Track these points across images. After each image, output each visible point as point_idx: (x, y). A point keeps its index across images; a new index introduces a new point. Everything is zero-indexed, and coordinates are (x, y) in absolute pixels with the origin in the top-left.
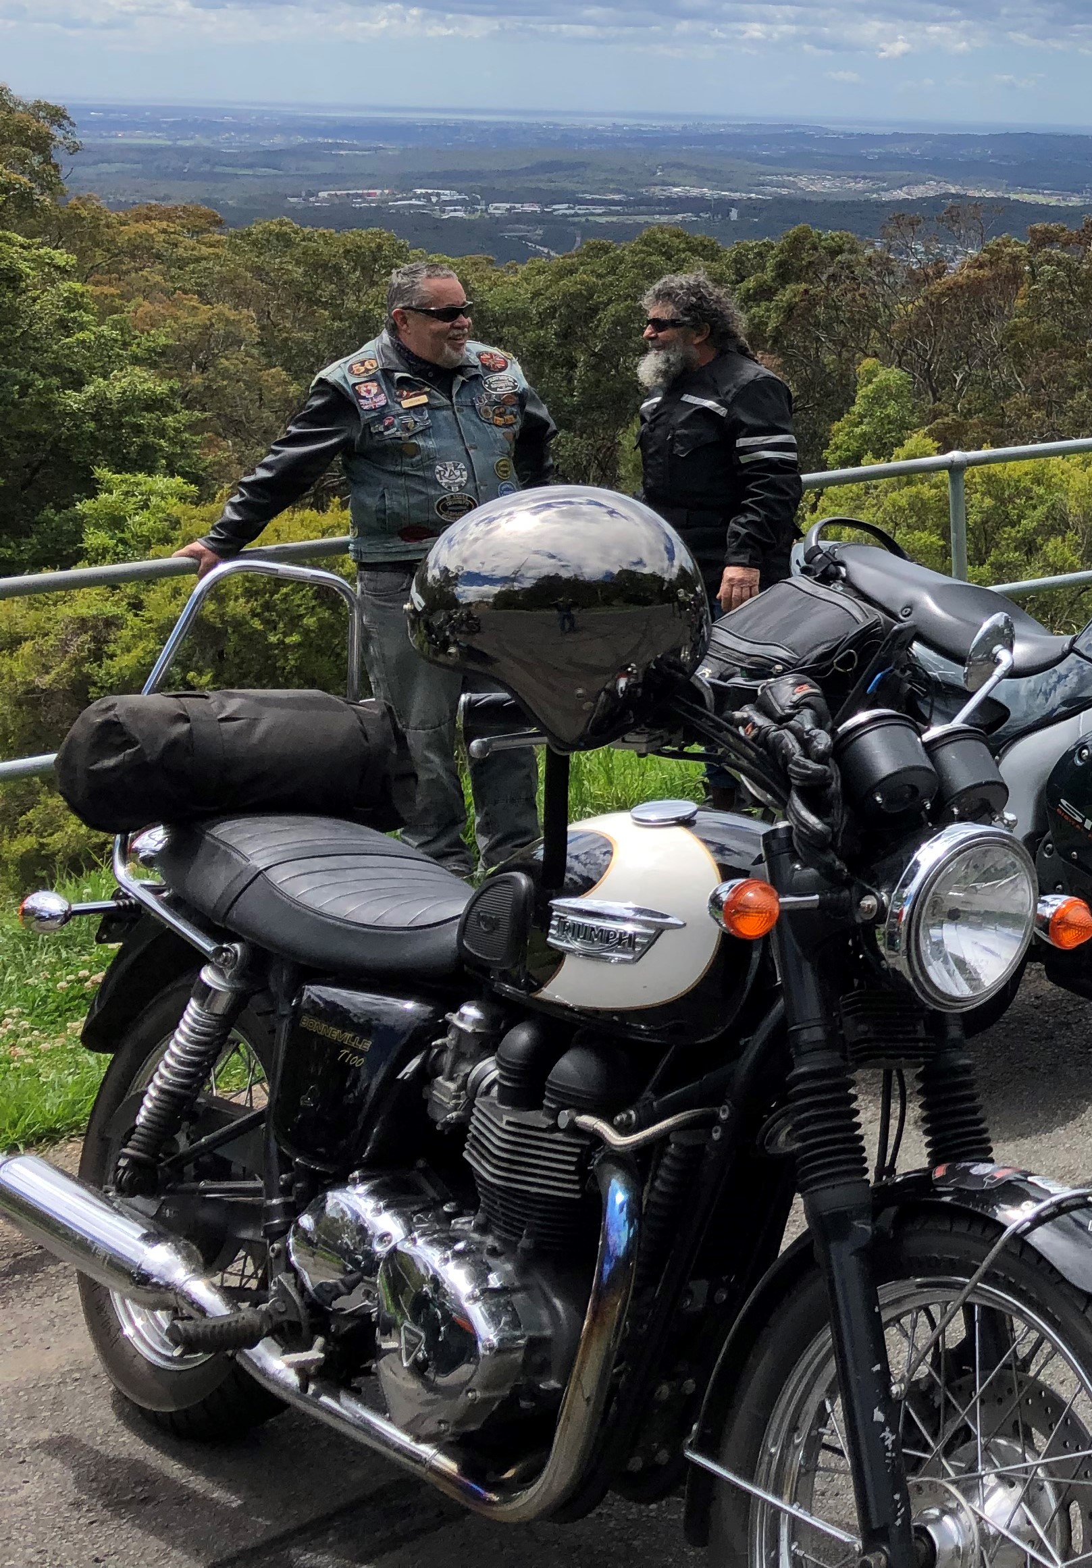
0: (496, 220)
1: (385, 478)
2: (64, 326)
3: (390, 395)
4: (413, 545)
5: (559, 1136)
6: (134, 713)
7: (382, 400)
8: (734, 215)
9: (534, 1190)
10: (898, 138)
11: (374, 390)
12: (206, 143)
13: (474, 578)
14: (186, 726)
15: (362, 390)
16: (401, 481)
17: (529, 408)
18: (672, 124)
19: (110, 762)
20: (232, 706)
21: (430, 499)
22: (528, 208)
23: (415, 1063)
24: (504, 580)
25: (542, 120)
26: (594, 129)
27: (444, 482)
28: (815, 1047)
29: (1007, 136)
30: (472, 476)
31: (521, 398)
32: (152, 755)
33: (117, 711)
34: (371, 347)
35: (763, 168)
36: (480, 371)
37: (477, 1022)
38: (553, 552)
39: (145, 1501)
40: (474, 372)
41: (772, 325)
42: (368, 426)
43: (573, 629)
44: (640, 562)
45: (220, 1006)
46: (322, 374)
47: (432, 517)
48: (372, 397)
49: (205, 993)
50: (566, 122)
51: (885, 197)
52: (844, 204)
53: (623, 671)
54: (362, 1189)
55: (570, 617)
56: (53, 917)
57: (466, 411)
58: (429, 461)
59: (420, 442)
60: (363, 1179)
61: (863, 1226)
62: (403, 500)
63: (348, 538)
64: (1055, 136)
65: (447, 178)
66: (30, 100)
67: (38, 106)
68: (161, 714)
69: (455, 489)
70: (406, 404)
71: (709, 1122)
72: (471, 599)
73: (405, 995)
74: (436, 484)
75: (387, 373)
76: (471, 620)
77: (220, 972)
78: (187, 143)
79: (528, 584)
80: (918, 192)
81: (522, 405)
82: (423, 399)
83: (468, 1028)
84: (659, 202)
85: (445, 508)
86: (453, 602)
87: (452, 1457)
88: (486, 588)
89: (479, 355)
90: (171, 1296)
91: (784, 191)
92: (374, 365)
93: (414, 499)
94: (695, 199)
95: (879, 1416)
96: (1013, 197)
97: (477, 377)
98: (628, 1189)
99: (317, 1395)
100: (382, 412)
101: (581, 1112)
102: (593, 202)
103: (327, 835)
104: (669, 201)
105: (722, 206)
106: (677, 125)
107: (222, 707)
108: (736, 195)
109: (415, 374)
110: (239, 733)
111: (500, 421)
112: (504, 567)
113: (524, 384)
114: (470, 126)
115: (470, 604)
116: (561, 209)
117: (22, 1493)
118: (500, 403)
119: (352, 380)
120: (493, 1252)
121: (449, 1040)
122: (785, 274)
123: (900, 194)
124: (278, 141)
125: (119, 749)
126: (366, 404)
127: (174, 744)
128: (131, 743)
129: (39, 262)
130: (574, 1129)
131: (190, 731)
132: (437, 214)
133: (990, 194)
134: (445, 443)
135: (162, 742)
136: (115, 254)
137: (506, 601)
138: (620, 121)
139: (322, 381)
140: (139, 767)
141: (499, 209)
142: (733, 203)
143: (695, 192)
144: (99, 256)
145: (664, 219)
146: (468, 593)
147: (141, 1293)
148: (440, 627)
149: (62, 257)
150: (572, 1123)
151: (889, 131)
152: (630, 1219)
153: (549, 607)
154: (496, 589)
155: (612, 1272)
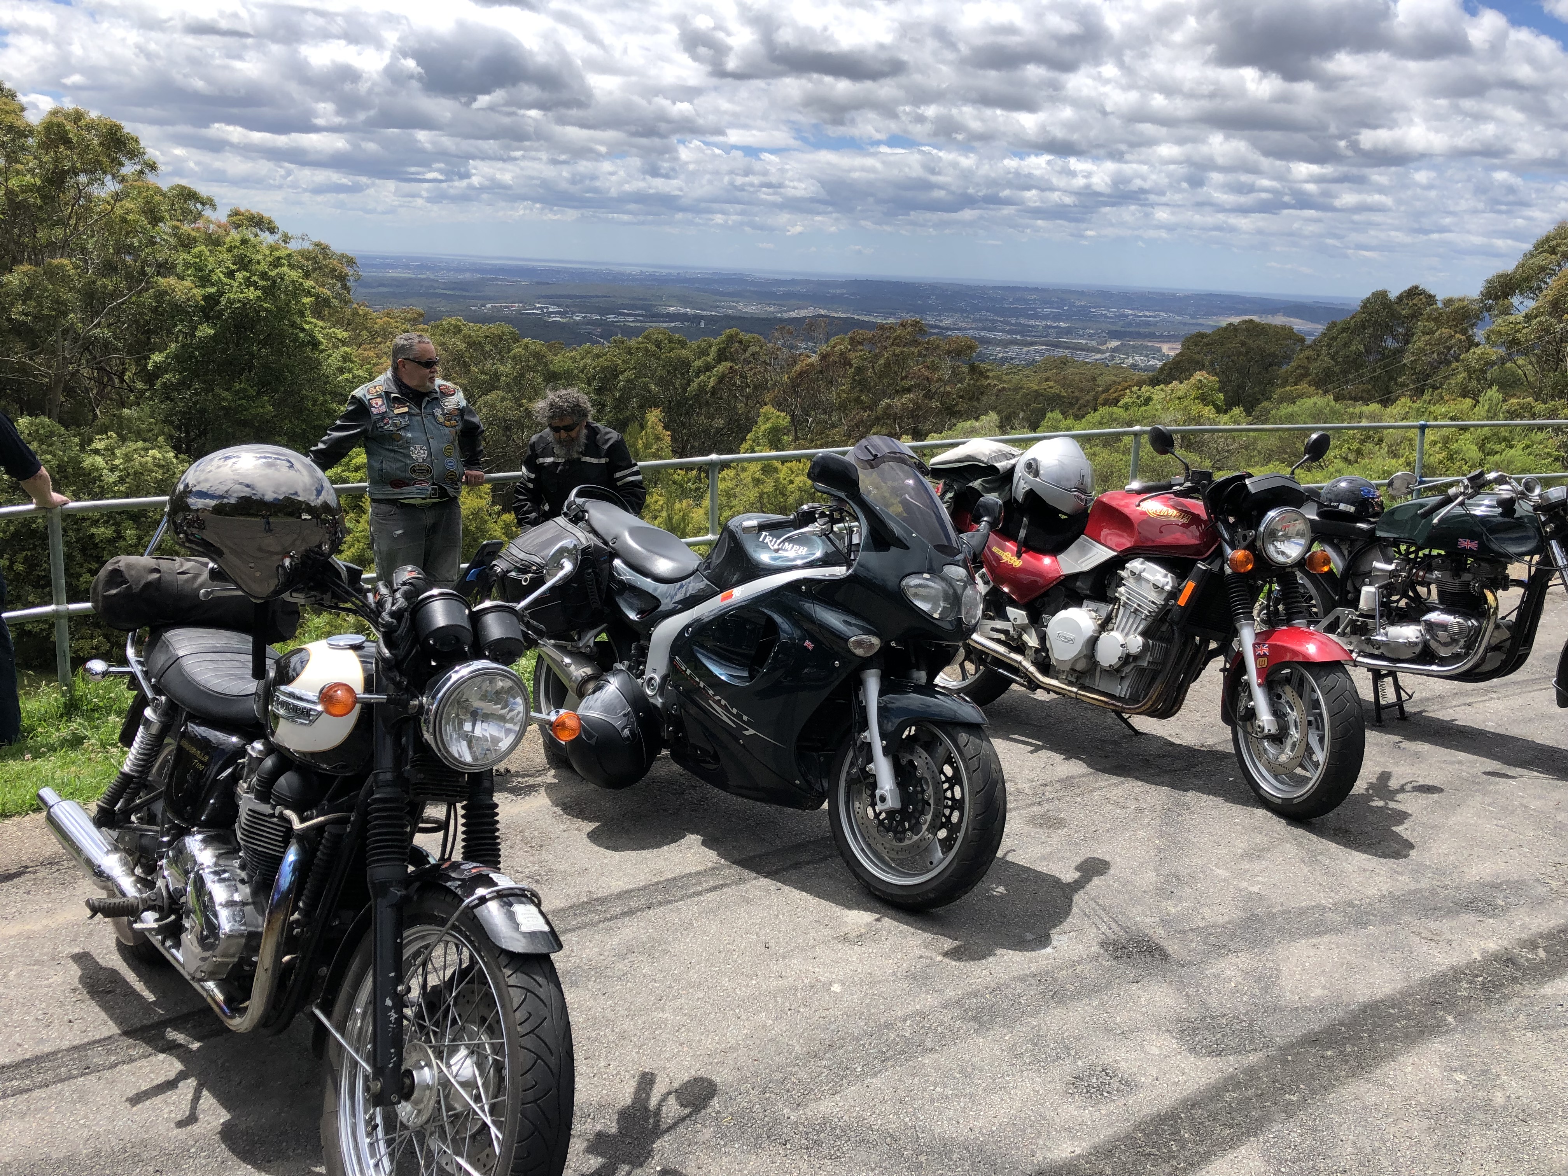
0: (577, 323)
1: (384, 452)
2: (341, 370)
3: (389, 407)
4: (397, 490)
5: (275, 820)
6: (129, 566)
7: (383, 409)
8: (702, 325)
9: (260, 849)
10: (793, 282)
11: (380, 403)
12: (432, 277)
13: (202, 494)
14: (158, 575)
15: (373, 402)
16: (392, 455)
17: (466, 417)
18: (672, 271)
19: (114, 592)
20: (188, 565)
21: (407, 465)
22: (593, 317)
23: (229, 770)
24: (222, 497)
25: (603, 267)
26: (630, 274)
27: (414, 456)
28: (387, 784)
29: (856, 282)
30: (430, 454)
31: (462, 412)
32: (136, 589)
33: (120, 564)
34: (380, 379)
35: (718, 298)
36: (438, 395)
37: (260, 752)
38: (247, 482)
39: (109, 992)
40: (435, 396)
41: (711, 384)
42: (375, 422)
43: (269, 530)
44: (296, 494)
45: (154, 730)
46: (353, 393)
47: (407, 476)
48: (378, 406)
49: (148, 723)
50: (616, 269)
51: (785, 316)
52: (763, 319)
53: (287, 554)
54: (199, 837)
55: (268, 523)
56: (97, 674)
57: (429, 417)
58: (408, 443)
59: (402, 433)
60: (199, 833)
61: (397, 892)
62: (393, 465)
63: (366, 484)
64: (882, 282)
65: (551, 299)
66: (339, 252)
67: (343, 256)
68: (144, 568)
69: (420, 460)
70: (396, 411)
71: (344, 821)
72: (199, 506)
73: (232, 733)
74: (410, 457)
75: (387, 394)
76: (199, 521)
77: (155, 711)
78: (422, 276)
79: (233, 501)
80: (803, 313)
81: (462, 416)
82: (406, 409)
83: (254, 755)
84: (663, 316)
85: (414, 471)
86: (187, 508)
87: (222, 991)
88: (207, 501)
89: (439, 387)
90: (110, 883)
91: (730, 311)
92: (381, 389)
93: (398, 465)
94: (682, 314)
95: (389, 1002)
96: (856, 317)
97: (437, 398)
98: (298, 855)
99: (170, 947)
100: (383, 416)
101: (287, 808)
102: (628, 315)
103: (225, 641)
104: (668, 315)
105: (697, 318)
106: (674, 272)
107: (182, 565)
108: (704, 313)
109: (402, 395)
110: (187, 581)
111: (447, 423)
112: (221, 490)
113: (464, 403)
114: (566, 271)
115: (198, 510)
116: (611, 318)
117: (51, 980)
118: (448, 416)
119: (369, 397)
120: (242, 881)
121: (245, 760)
122: (722, 356)
123: (793, 314)
124: (468, 276)
125: (119, 585)
126: (374, 411)
127: (149, 584)
128: (125, 582)
129: (329, 337)
130: (282, 817)
131: (160, 578)
132: (546, 319)
133: (843, 315)
134: (417, 435)
135: (143, 582)
136: (373, 335)
137: (219, 510)
138: (644, 269)
139: (353, 397)
140: (128, 595)
141: (578, 317)
142: (702, 317)
143: (682, 310)
144: (365, 334)
145: (665, 325)
146: (195, 503)
147: (98, 881)
148: (180, 524)
149: (341, 334)
150: (281, 813)
151: (789, 278)
152: (294, 871)
153: (256, 516)
154: (213, 503)
155: (279, 900)
